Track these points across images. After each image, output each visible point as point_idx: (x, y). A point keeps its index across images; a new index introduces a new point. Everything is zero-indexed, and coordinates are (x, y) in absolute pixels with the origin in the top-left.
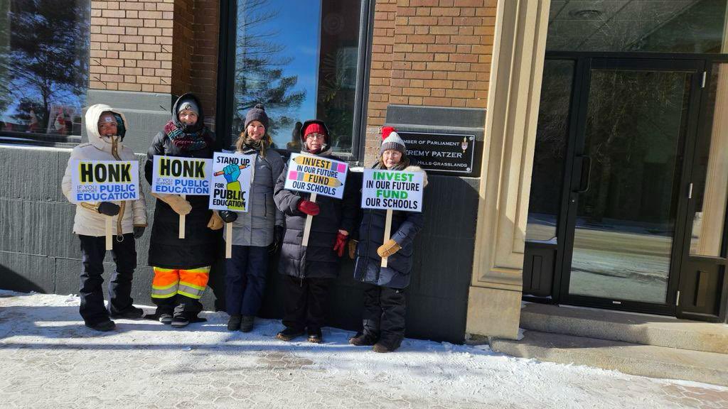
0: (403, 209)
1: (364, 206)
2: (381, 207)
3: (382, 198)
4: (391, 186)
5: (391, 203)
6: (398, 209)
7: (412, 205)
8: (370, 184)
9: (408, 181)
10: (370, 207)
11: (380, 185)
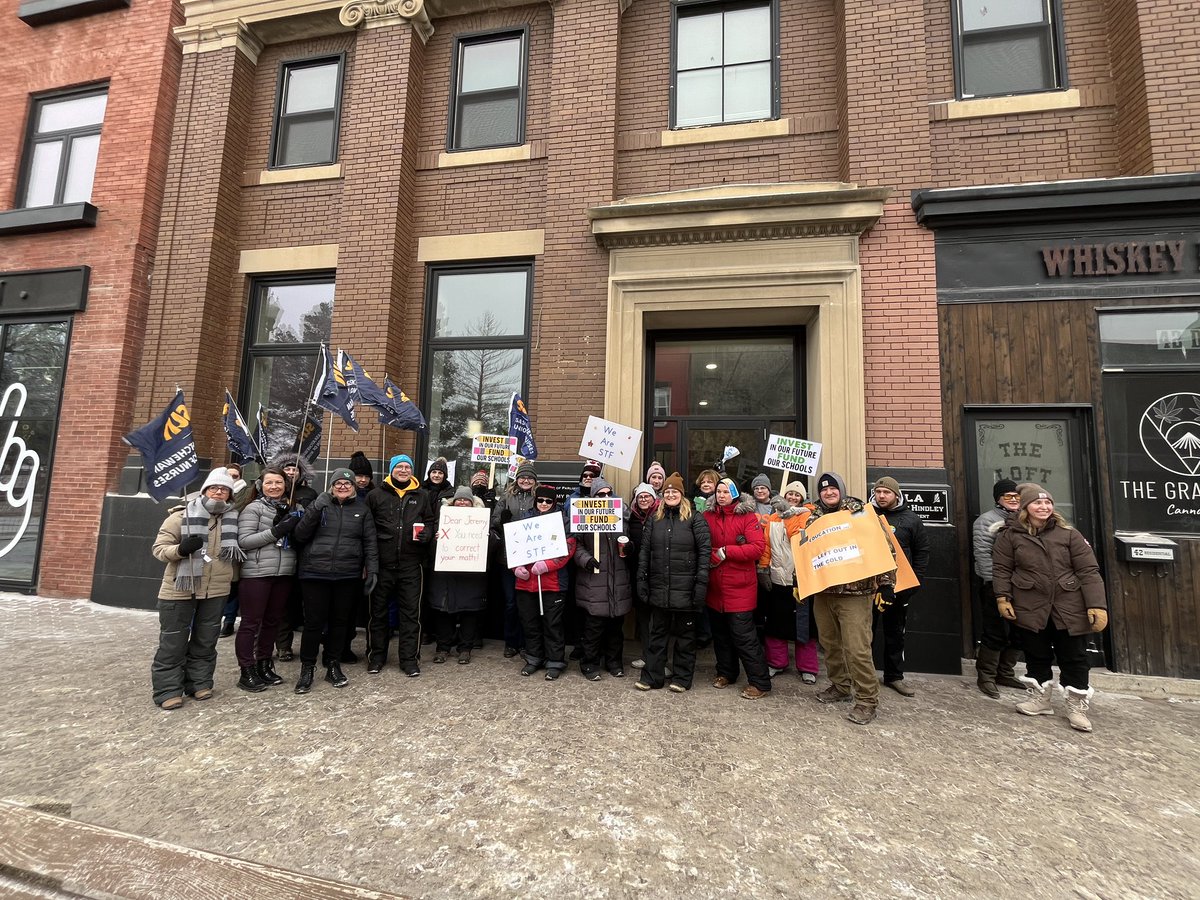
0: (798, 472)
1: (766, 464)
2: (780, 467)
3: (781, 460)
4: (791, 451)
5: (789, 465)
6: (794, 471)
7: (807, 470)
8: (773, 447)
9: (806, 449)
10: (771, 466)
11: (781, 449)
